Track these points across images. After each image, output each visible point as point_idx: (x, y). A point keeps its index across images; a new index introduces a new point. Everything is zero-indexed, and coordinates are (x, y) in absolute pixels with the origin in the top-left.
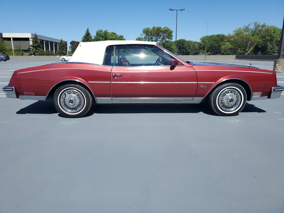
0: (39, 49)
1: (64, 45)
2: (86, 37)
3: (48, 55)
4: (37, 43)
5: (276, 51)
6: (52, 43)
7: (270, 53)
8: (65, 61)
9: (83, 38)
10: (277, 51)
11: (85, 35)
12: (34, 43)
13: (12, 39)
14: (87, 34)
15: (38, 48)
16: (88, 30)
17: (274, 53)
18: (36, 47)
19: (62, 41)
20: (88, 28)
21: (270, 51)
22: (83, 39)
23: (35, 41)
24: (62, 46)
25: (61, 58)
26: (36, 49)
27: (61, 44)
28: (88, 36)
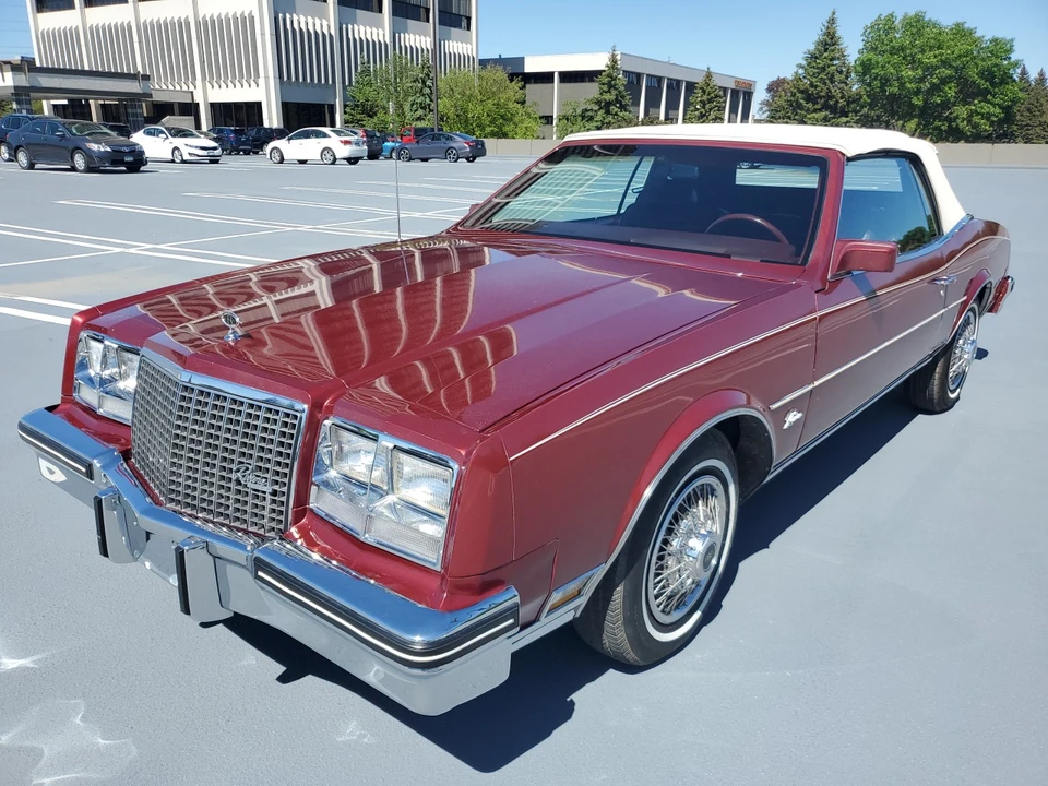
0: (616, 114)
1: (716, 96)
2: (816, 58)
4: (614, 87)
6: (674, 86)
9: (804, 63)
11: (812, 48)
12: (605, 88)
13: (556, 76)
14: (827, 44)
16: (832, 21)
18: (608, 104)
19: (709, 75)
20: (834, 13)
22: (800, 66)
23: (610, 82)
24: (705, 97)
26: (608, 112)
27: (704, 91)
28: (826, 50)
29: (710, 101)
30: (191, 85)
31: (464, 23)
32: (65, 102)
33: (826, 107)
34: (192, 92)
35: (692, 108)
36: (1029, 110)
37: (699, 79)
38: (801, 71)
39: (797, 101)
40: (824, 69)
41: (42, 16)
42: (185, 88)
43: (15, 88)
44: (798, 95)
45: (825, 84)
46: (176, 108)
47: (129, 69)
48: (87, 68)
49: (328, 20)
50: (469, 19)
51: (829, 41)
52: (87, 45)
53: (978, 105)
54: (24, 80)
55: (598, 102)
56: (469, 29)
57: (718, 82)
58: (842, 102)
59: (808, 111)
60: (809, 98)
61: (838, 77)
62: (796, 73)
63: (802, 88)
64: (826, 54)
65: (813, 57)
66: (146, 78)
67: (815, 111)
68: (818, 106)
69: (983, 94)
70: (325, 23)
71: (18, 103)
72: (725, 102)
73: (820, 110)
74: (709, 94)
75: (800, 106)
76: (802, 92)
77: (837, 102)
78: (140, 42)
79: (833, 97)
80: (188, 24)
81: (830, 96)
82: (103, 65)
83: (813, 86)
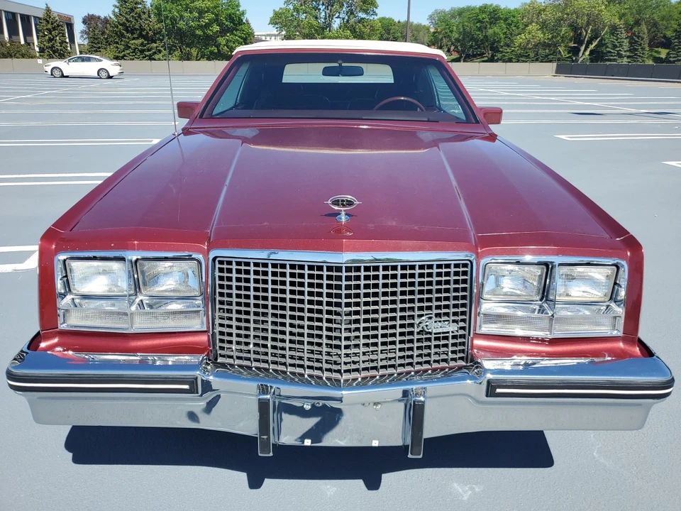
1: (59, 27)
3: (11, 56)
5: (625, 52)
7: (612, 56)
8: (63, 76)
9: (118, 4)
10: (628, 54)
17: (621, 56)
19: (48, 10)
21: (610, 52)
22: (116, 6)
24: (50, 26)
25: (49, 69)
27: (48, 22)
29: (55, 29)
33: (141, 36)
35: (41, 34)
38: (117, 10)
39: (120, 32)
40: (132, 10)
44: (120, 27)
45: (136, 20)
53: (229, 36)
58: (151, 33)
59: (130, 39)
61: (143, 17)
62: (114, 12)
63: (121, 22)
67: (134, 39)
68: (135, 36)
73: (137, 38)
74: (52, 24)
75: (122, 35)
76: (121, 25)
77: (148, 33)
79: (144, 30)
81: (142, 29)
83: (127, 20)
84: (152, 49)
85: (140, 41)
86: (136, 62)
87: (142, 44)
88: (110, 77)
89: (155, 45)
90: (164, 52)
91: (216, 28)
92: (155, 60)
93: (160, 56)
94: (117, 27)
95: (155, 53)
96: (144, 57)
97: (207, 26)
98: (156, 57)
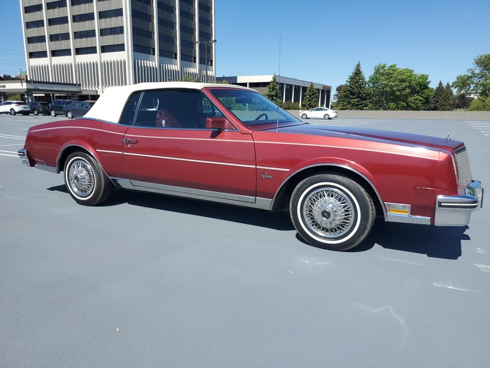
0: (275, 100)
1: (315, 93)
4: (275, 89)
6: (297, 88)
8: (307, 118)
9: (349, 80)
11: (352, 75)
12: (271, 90)
13: (248, 84)
14: (357, 73)
15: (274, 98)
16: (359, 65)
18: (272, 96)
19: (312, 85)
20: (359, 62)
23: (273, 87)
25: (301, 115)
26: (272, 99)
27: (310, 91)
28: (357, 76)
29: (313, 94)
30: (96, 88)
31: (210, 63)
32: (44, 95)
33: (358, 97)
34: (97, 91)
35: (306, 97)
36: (444, 99)
37: (308, 86)
38: (348, 83)
40: (356, 83)
41: (31, 60)
42: (94, 89)
43: (27, 89)
45: (357, 88)
46: (90, 97)
47: (70, 81)
48: (51, 81)
49: (155, 62)
50: (212, 61)
51: (358, 73)
52: (52, 72)
53: (416, 96)
54: (31, 87)
55: (268, 95)
56: (212, 65)
57: (315, 87)
58: (364, 95)
59: (351, 99)
60: (352, 93)
61: (362, 86)
62: (346, 84)
63: (348, 89)
64: (357, 77)
65: (352, 78)
66: (80, 85)
67: (354, 98)
68: (355, 97)
69: (418, 93)
70: (154, 63)
71: (27, 95)
72: (319, 95)
73: (356, 98)
75: (348, 97)
76: (348, 91)
77: (362, 95)
78: (76, 71)
79: (361, 93)
80: (97, 64)
81: (360, 93)
82: (58, 80)
83: (352, 89)
84: (363, 104)
85: (357, 100)
86: (353, 111)
87: (358, 101)
88: (329, 119)
89: (366, 102)
90: (370, 105)
91: (408, 90)
92: (363, 110)
93: (367, 108)
94: (346, 92)
95: (363, 107)
96: (357, 109)
97: (403, 89)
98: (365, 108)
